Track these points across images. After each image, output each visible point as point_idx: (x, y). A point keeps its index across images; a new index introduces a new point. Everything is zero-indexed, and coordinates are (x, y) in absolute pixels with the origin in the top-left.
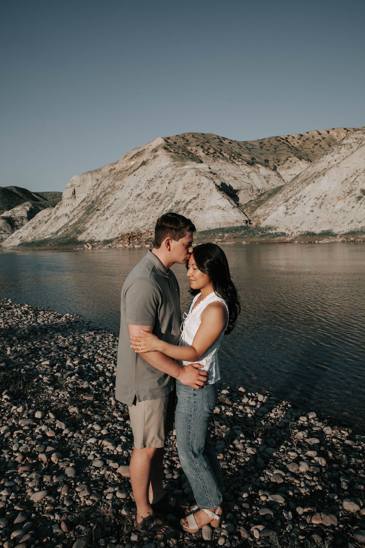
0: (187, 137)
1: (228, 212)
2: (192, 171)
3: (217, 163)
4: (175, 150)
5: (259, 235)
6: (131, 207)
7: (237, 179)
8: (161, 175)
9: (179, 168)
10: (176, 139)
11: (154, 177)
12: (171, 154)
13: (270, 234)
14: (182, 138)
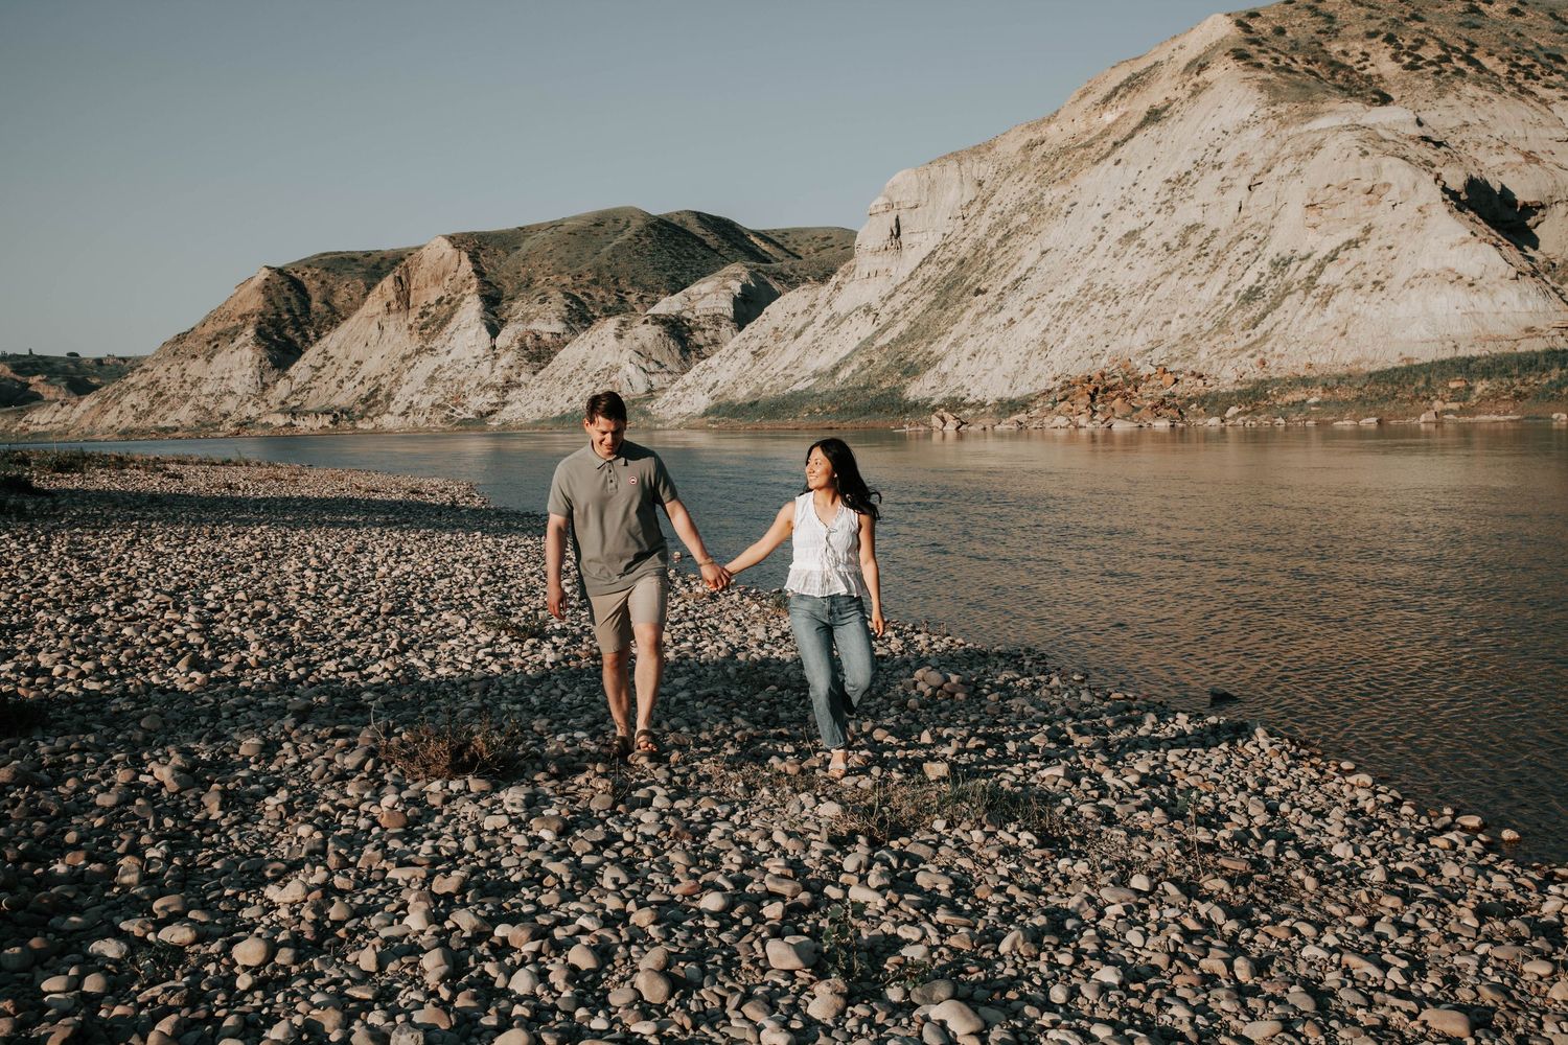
1: (1492, 294)
2: (1347, 138)
3: (1451, 98)
6: (1100, 280)
7: (1537, 161)
8: (1221, 158)
9: (1292, 130)
10: (1283, 17)
11: (1190, 166)
12: (1262, 75)
14: (1310, 8)
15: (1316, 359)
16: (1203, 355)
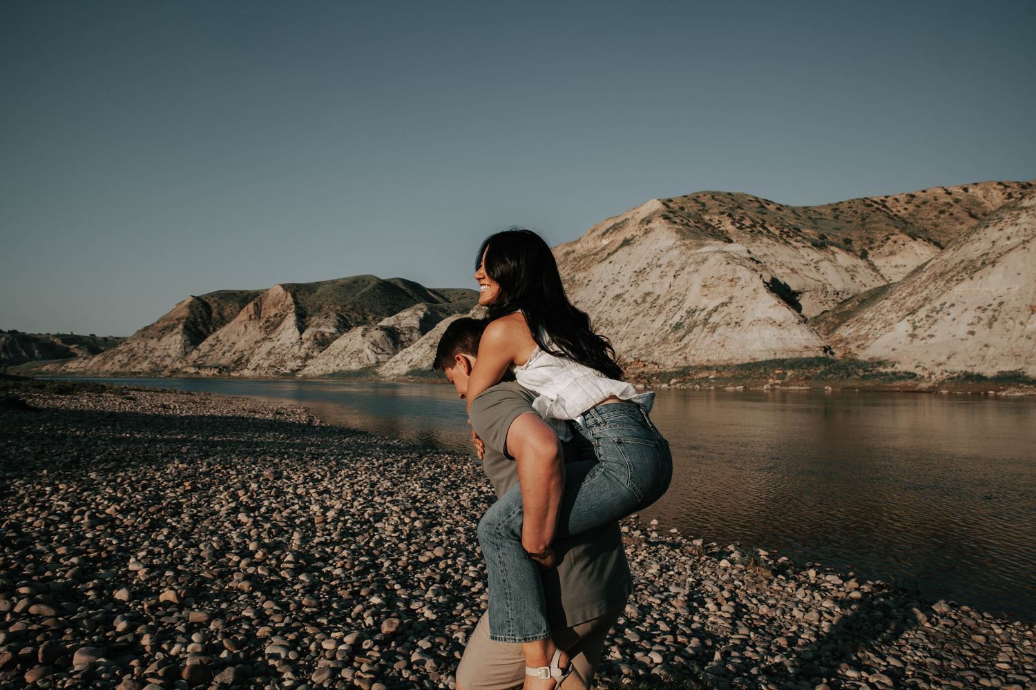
0: (703, 200)
1: (789, 330)
2: (718, 256)
3: (758, 243)
4: (682, 221)
5: (858, 375)
6: (604, 317)
7: (797, 273)
8: (660, 262)
9: (693, 252)
10: (683, 203)
11: (645, 266)
12: (676, 226)
13: (882, 374)
14: (694, 200)
15: (711, 357)
16: (656, 354)
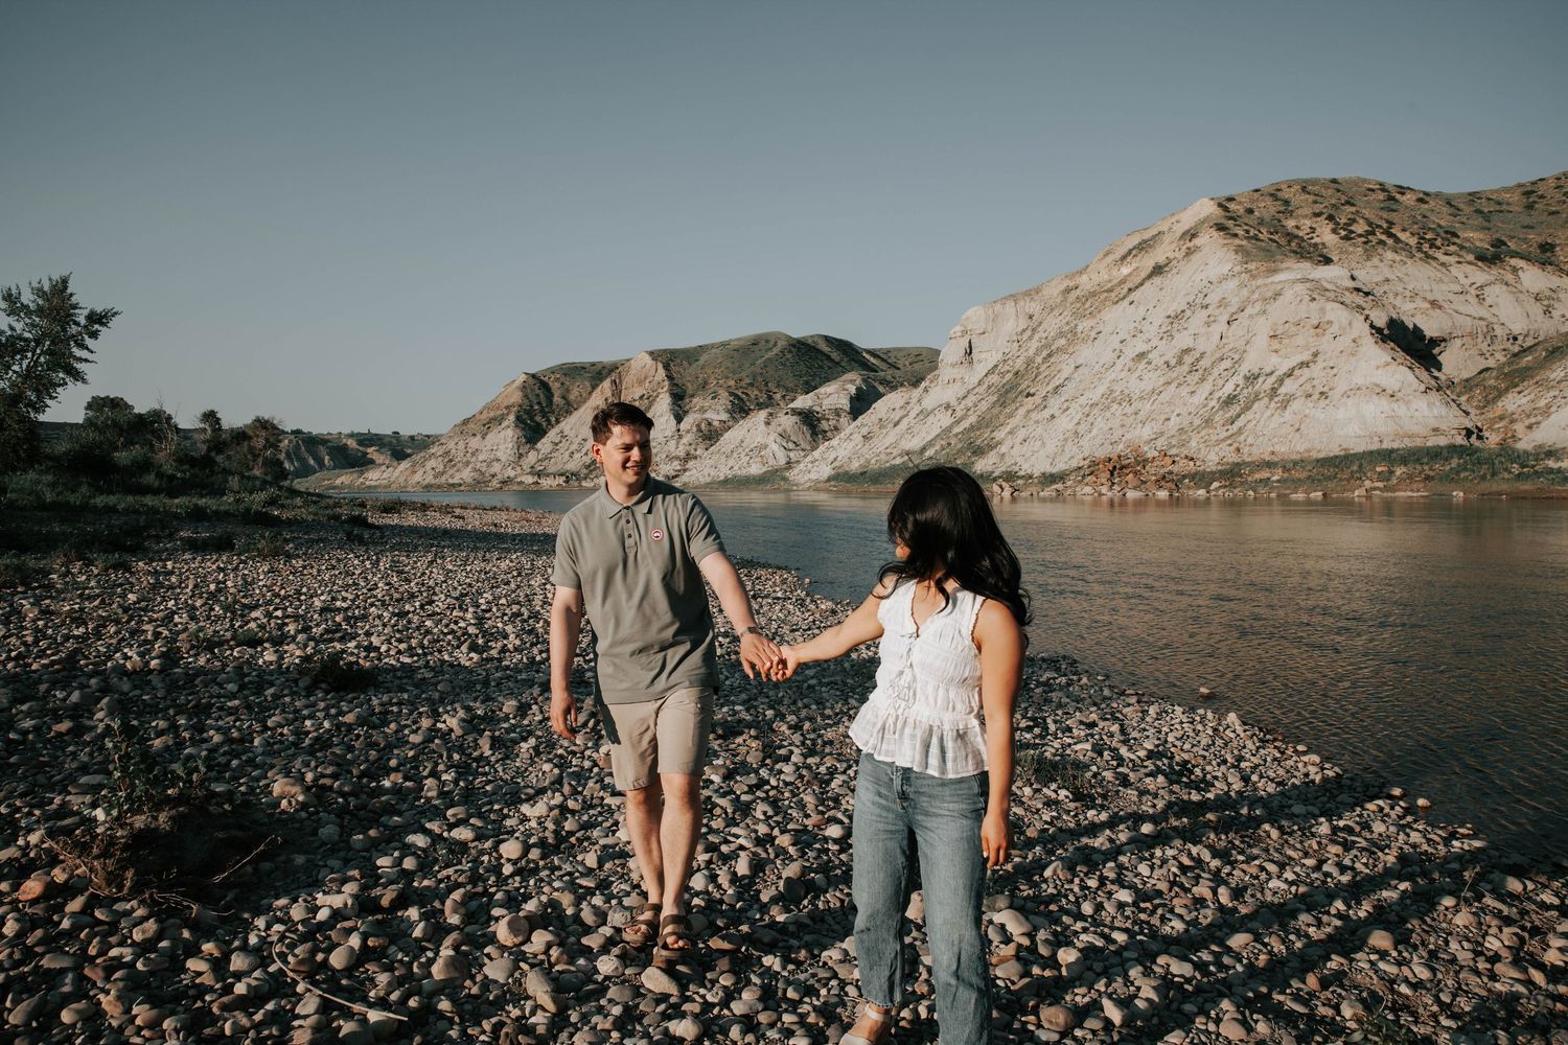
0: (1285, 195)
1: (1407, 403)
2: (1299, 287)
3: (1376, 260)
4: (1247, 232)
5: (1510, 472)
6: (1118, 388)
7: (1440, 307)
8: (1207, 300)
9: (1260, 282)
10: (1252, 201)
11: (1185, 307)
12: (1237, 242)
13: (1551, 471)
14: (1272, 195)
15: (1277, 448)
16: (1193, 444)
